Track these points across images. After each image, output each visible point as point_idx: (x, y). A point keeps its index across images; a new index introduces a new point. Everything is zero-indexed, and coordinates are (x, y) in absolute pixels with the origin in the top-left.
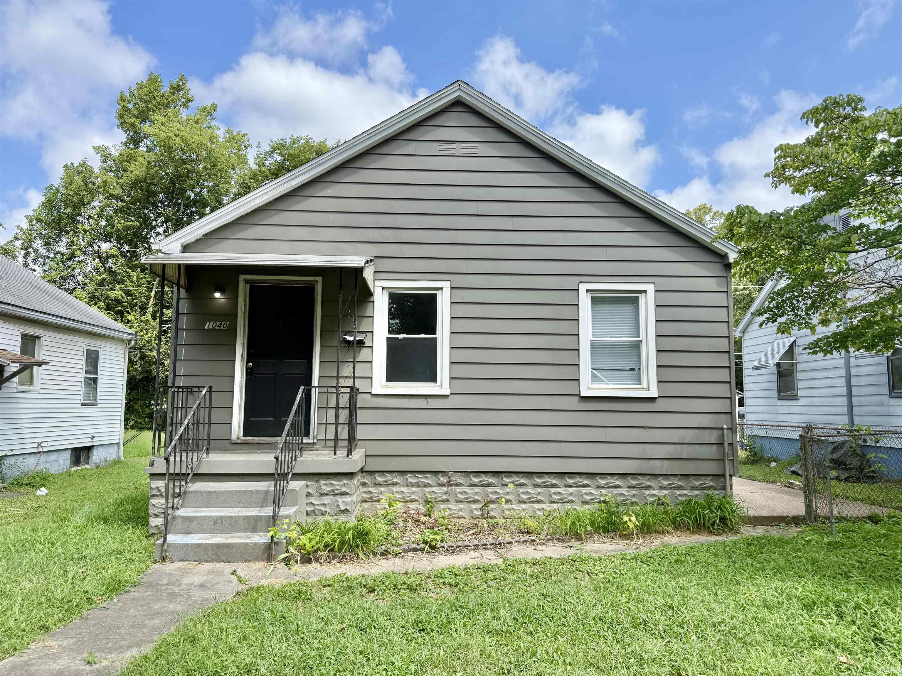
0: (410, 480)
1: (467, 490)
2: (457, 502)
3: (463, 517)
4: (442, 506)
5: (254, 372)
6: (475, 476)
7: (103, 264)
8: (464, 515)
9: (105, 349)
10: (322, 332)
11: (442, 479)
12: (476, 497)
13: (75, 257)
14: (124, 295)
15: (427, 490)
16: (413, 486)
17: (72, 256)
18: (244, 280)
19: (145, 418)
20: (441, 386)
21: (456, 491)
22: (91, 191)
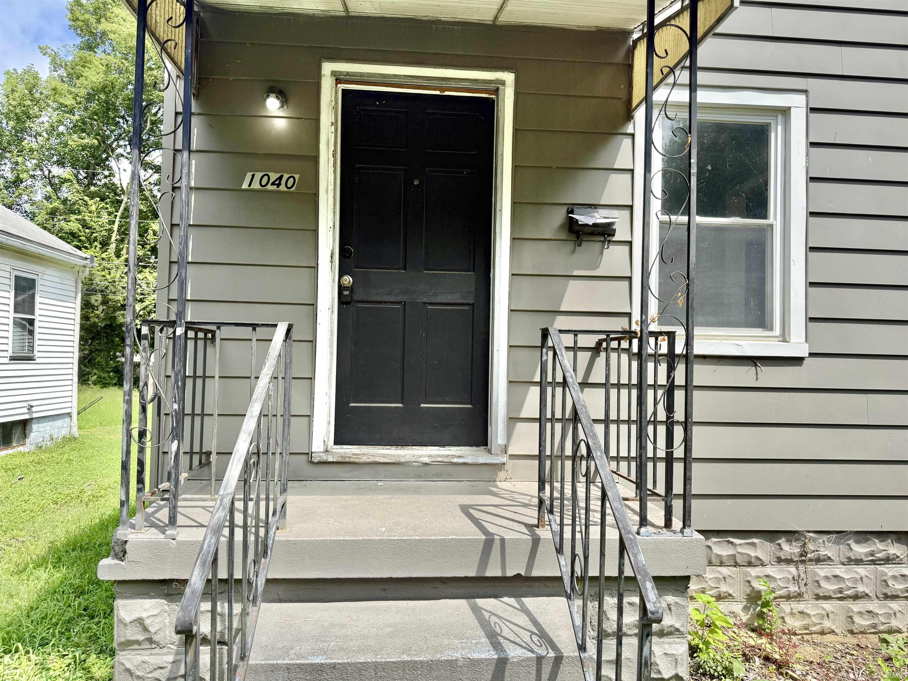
0: (717, 550)
1: (840, 571)
2: (818, 597)
3: (833, 632)
4: (786, 607)
5: (356, 297)
6: (858, 542)
7: (55, 191)
8: (833, 627)
9: (46, 277)
10: (514, 204)
11: (786, 547)
12: (861, 588)
13: (22, 182)
14: (81, 227)
15: (753, 571)
16: (722, 564)
17: (17, 182)
18: (334, 73)
19: (109, 372)
20: (784, 338)
21: (815, 574)
22: (36, 102)
